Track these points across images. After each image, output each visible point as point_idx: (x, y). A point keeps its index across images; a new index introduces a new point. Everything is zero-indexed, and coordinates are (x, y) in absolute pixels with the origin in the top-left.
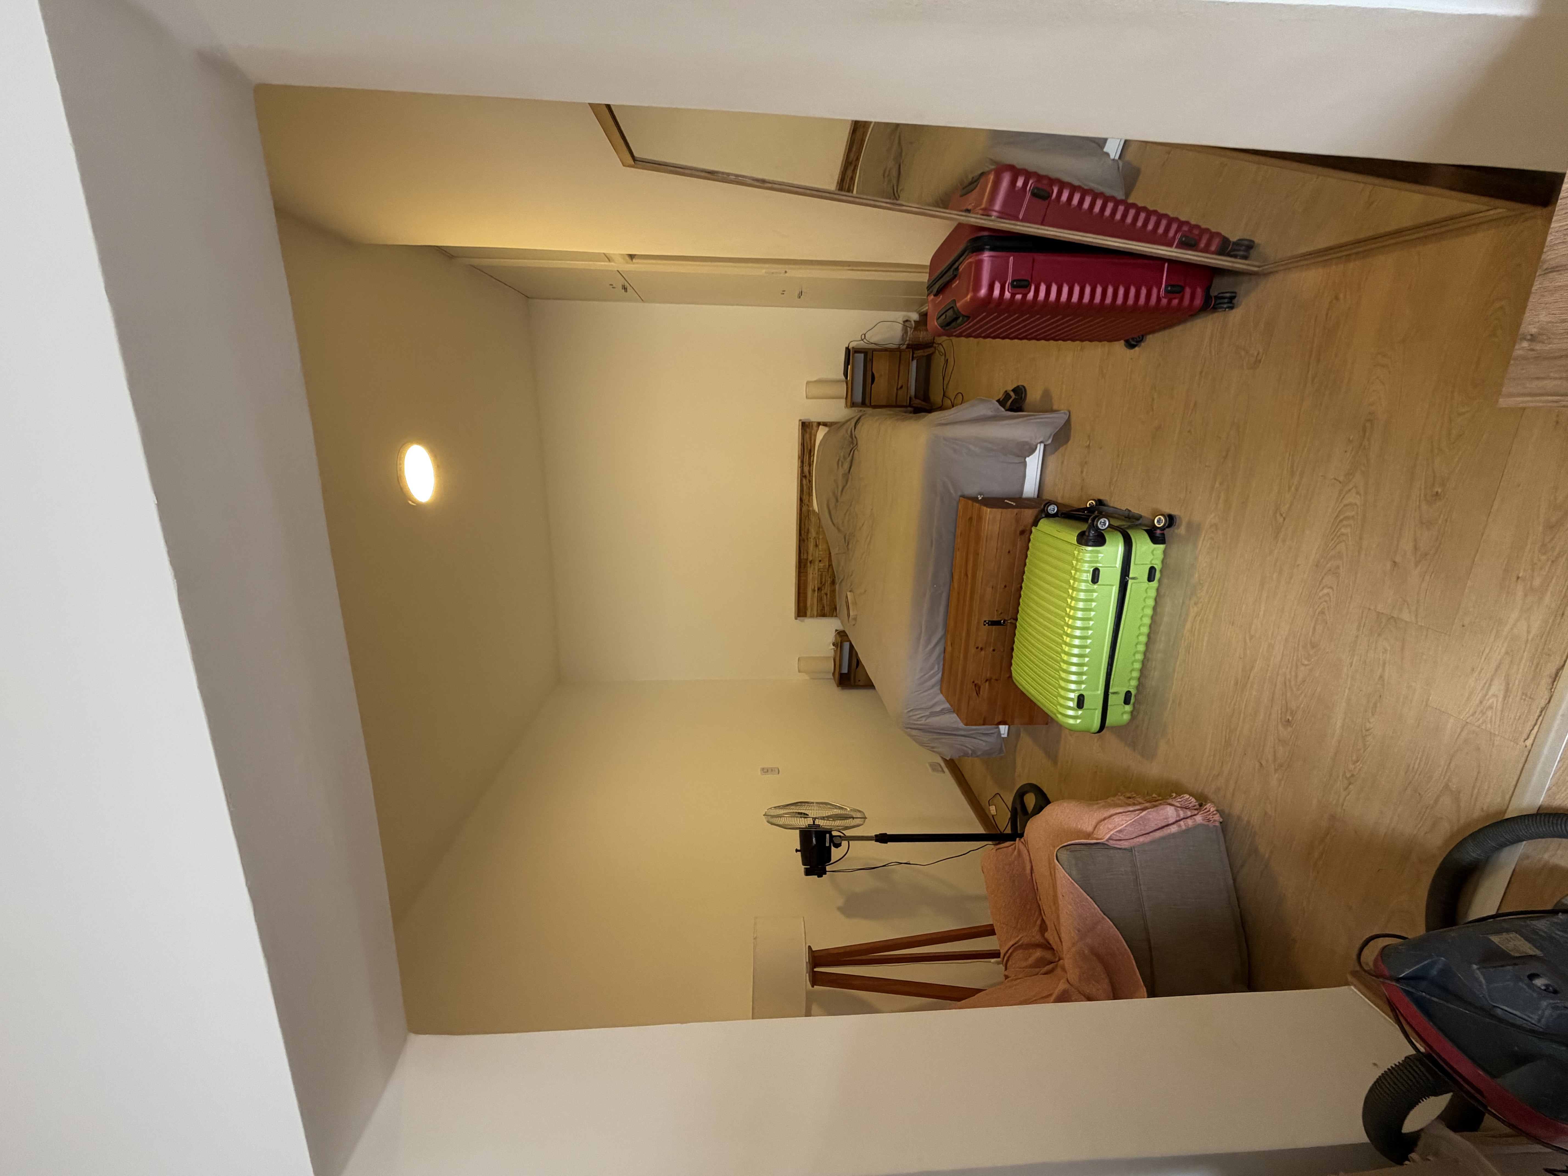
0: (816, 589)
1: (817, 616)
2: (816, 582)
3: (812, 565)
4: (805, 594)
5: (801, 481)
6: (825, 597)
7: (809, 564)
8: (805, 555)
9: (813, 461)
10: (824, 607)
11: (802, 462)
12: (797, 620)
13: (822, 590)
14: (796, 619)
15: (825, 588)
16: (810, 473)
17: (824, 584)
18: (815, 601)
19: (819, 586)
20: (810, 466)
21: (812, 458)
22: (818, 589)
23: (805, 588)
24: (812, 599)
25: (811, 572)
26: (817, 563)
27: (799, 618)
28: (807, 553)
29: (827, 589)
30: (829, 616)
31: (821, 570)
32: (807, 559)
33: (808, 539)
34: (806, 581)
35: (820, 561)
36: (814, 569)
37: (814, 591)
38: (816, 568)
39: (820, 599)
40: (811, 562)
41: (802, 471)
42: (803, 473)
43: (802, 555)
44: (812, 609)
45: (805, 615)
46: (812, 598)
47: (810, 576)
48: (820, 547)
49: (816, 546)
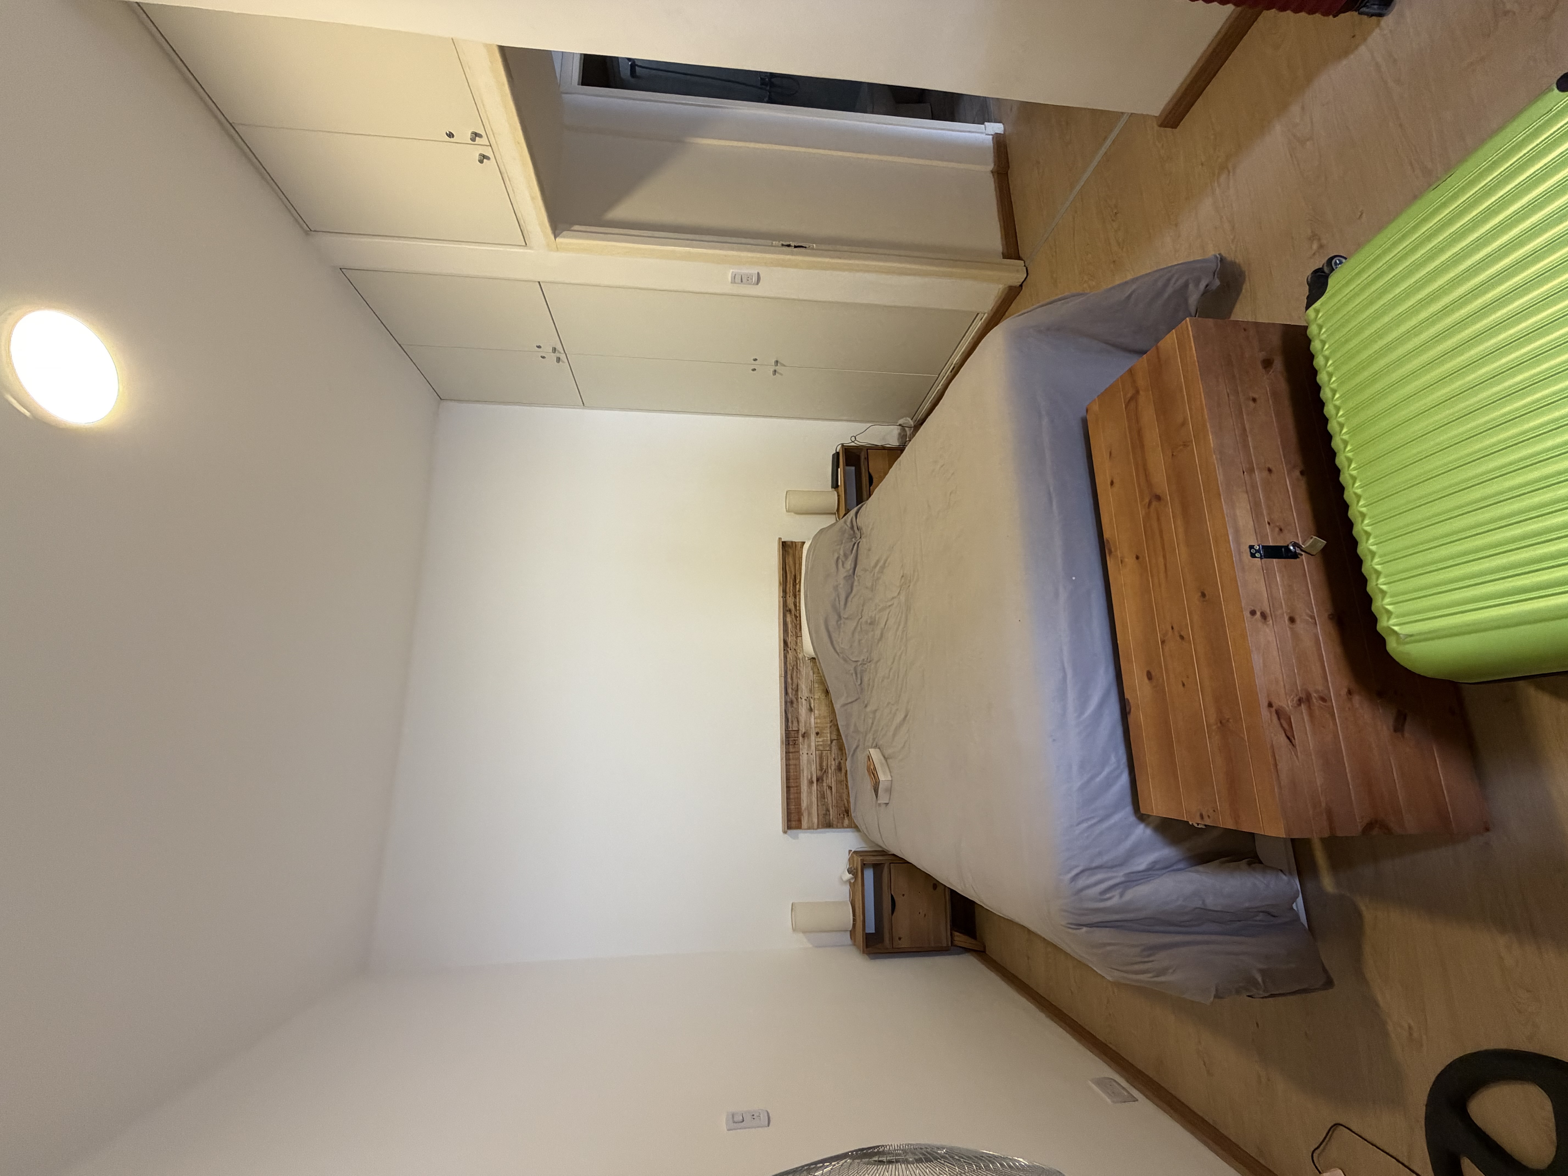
0: (815, 779)
1: (818, 828)
2: (814, 767)
3: (806, 740)
4: (798, 787)
5: (785, 616)
6: (829, 791)
7: (801, 738)
8: (795, 724)
9: (799, 591)
10: (828, 810)
11: (785, 591)
12: (786, 835)
13: (823, 780)
14: (785, 832)
15: (827, 777)
16: (795, 606)
17: (826, 772)
18: (814, 799)
19: (819, 773)
20: (795, 598)
21: (798, 586)
22: (818, 780)
23: (798, 778)
24: (808, 797)
25: (805, 752)
26: (813, 737)
27: (789, 831)
28: (798, 722)
29: (831, 779)
30: (837, 827)
31: (821, 748)
32: (798, 731)
33: (797, 699)
34: (797, 766)
35: (817, 734)
36: (809, 746)
37: (811, 782)
38: (813, 744)
39: (822, 796)
40: (803, 736)
41: (785, 604)
42: (786, 606)
43: (790, 724)
44: (810, 814)
45: (799, 827)
46: (810, 793)
47: (804, 758)
48: (816, 712)
49: (811, 710)
